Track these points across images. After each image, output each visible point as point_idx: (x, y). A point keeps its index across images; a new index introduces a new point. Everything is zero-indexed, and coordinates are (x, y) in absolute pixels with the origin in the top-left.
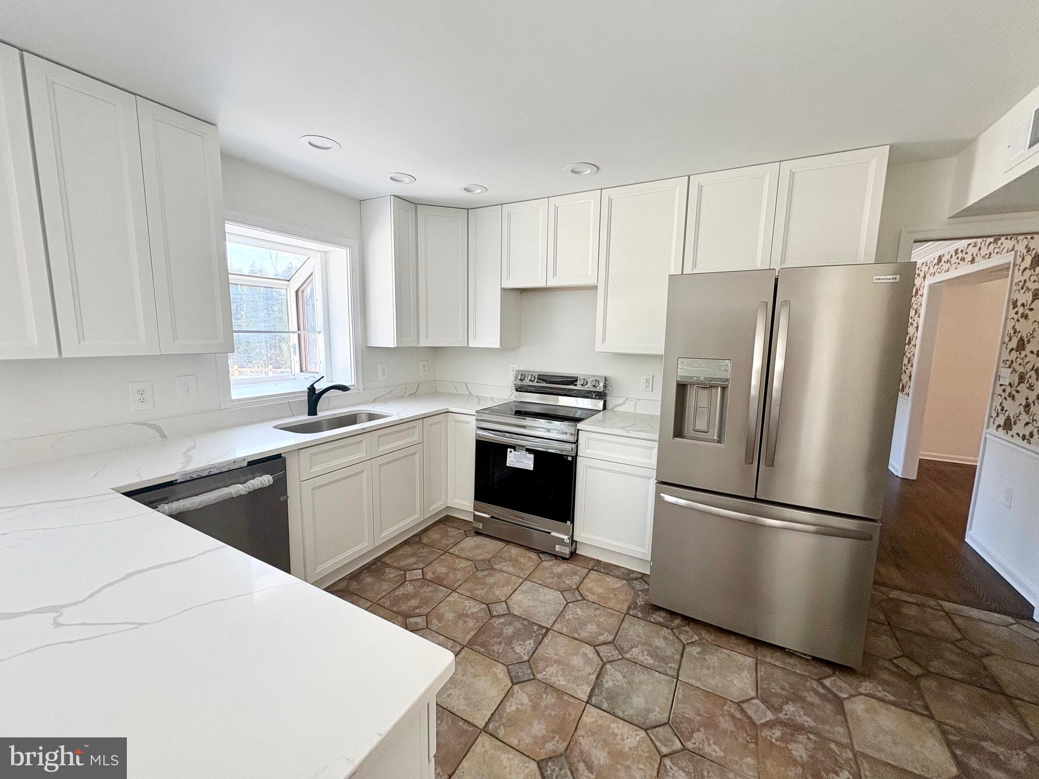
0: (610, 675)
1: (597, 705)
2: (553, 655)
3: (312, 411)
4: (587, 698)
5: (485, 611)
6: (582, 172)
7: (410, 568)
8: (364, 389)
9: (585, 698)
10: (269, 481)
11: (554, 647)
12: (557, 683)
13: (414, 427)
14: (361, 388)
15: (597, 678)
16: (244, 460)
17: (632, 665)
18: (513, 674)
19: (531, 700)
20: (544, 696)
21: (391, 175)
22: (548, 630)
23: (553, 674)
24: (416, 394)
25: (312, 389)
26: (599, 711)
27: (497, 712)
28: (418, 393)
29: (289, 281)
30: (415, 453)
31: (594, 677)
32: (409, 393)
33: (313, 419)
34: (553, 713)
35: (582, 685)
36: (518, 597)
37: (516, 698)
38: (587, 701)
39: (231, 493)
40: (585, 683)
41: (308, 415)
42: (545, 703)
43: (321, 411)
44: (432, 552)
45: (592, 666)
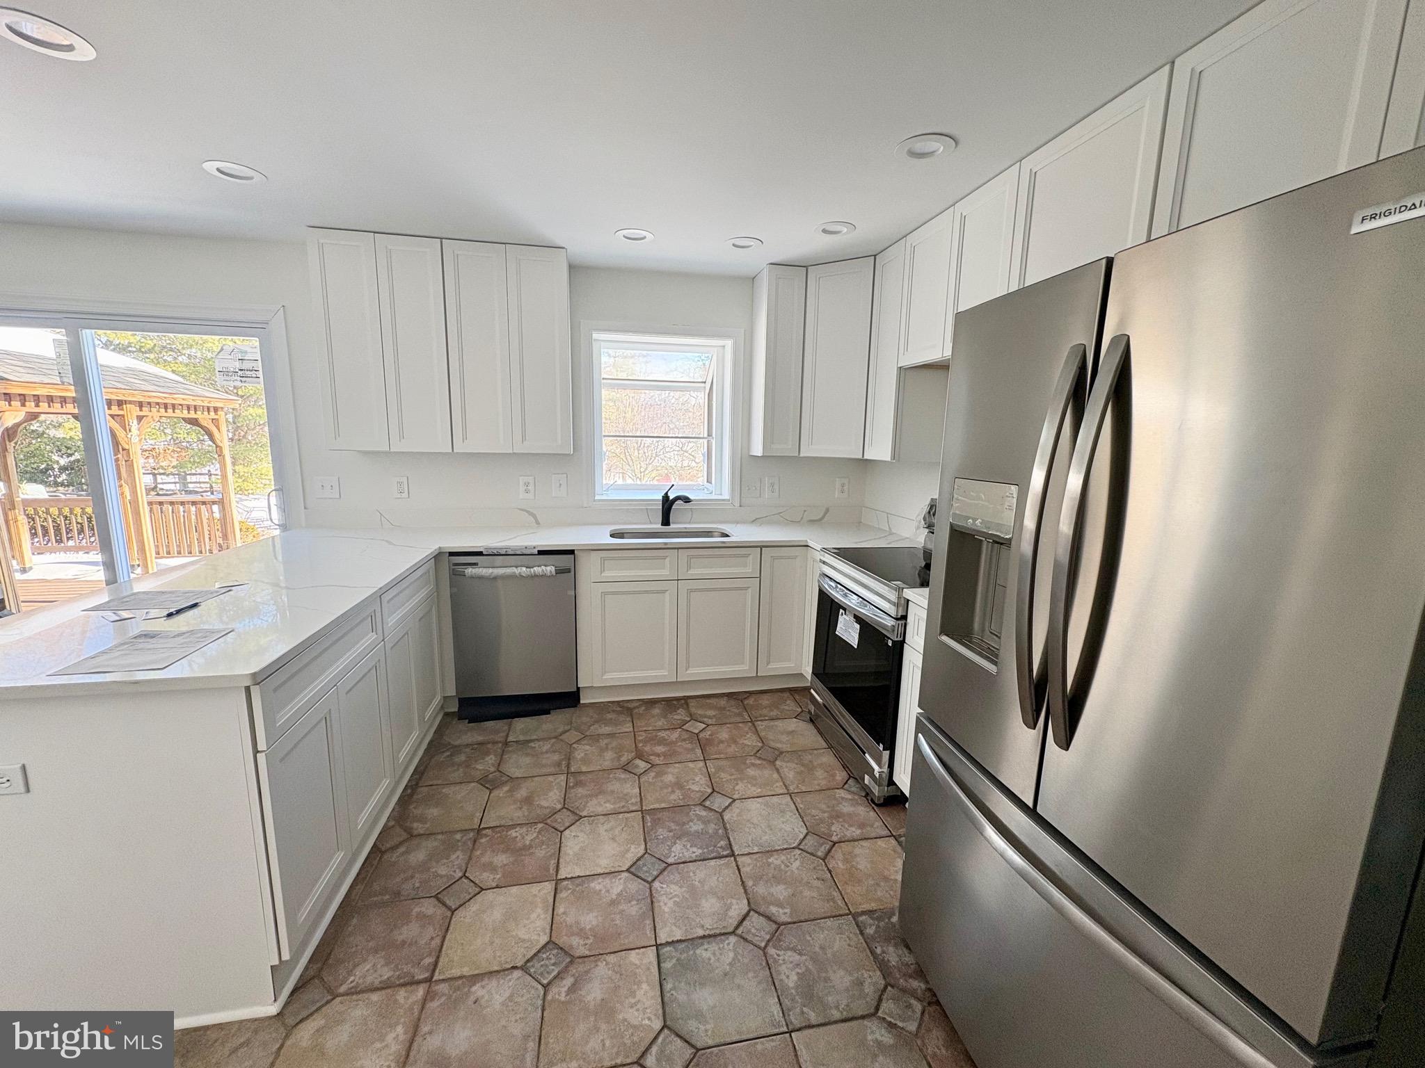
0: (719, 948)
1: (661, 958)
2: (697, 880)
3: (666, 522)
4: (664, 942)
5: (702, 796)
6: (934, 152)
7: (700, 719)
8: (740, 506)
9: (663, 938)
10: (551, 572)
11: (713, 875)
12: (662, 904)
13: (747, 556)
14: (737, 504)
15: (704, 937)
16: (534, 548)
17: (761, 964)
18: (640, 863)
19: (619, 895)
20: (634, 902)
21: (733, 241)
22: (733, 855)
23: (669, 893)
24: (823, 521)
25: (666, 497)
26: (655, 963)
27: (583, 878)
28: (825, 519)
29: (705, 382)
30: (746, 588)
31: (701, 932)
32: (808, 519)
33: (666, 528)
34: (618, 922)
35: (679, 927)
36: (754, 806)
37: (612, 883)
38: (661, 945)
39: (515, 573)
40: (684, 928)
41: (662, 525)
42: (625, 908)
43: (674, 523)
44: (740, 715)
45: (716, 922)
